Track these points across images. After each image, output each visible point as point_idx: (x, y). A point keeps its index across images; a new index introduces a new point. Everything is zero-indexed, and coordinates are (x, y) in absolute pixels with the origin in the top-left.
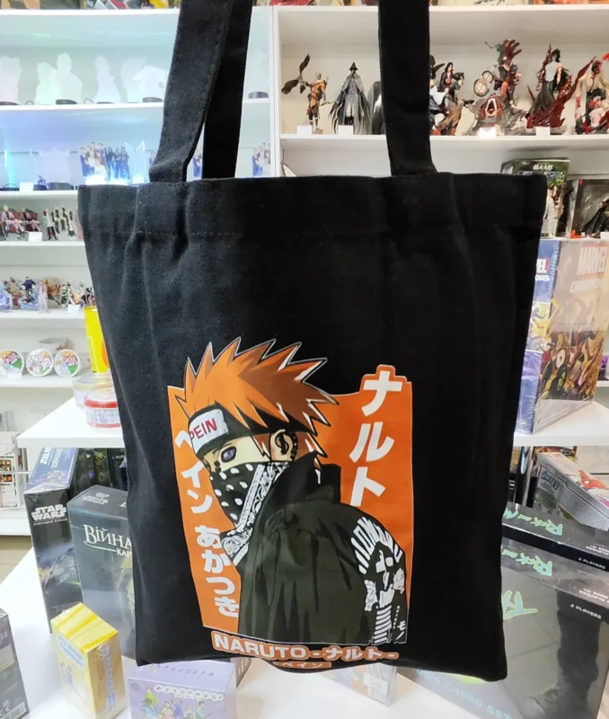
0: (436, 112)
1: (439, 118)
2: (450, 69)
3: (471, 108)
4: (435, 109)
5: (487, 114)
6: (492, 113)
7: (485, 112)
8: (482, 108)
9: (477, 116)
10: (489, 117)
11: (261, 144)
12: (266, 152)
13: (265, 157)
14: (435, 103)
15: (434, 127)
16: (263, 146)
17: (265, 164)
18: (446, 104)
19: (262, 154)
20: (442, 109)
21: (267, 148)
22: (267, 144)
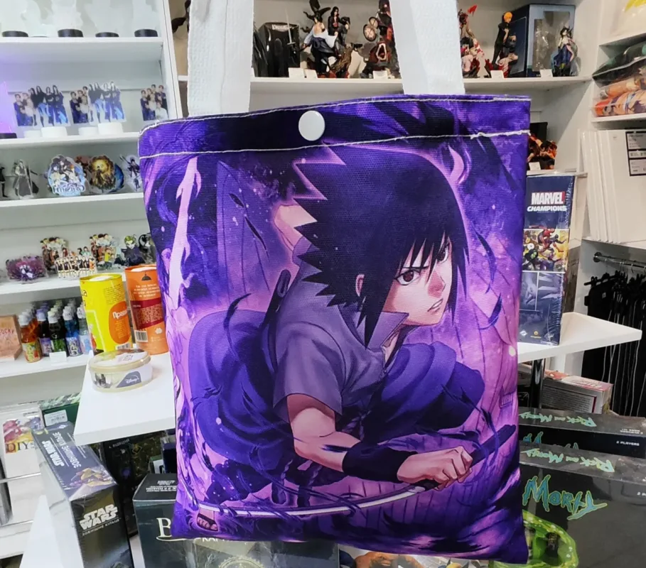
0: (329, 55)
1: (332, 60)
2: (336, 13)
3: (360, 51)
4: (327, 51)
5: (379, 58)
6: (383, 57)
7: (376, 56)
8: (371, 52)
9: (367, 60)
10: (381, 61)
11: (150, 87)
12: (157, 94)
13: (157, 100)
14: (328, 46)
15: (328, 70)
16: (152, 89)
17: (157, 108)
18: (338, 48)
19: (153, 97)
20: (334, 52)
21: (158, 90)
22: (157, 86)
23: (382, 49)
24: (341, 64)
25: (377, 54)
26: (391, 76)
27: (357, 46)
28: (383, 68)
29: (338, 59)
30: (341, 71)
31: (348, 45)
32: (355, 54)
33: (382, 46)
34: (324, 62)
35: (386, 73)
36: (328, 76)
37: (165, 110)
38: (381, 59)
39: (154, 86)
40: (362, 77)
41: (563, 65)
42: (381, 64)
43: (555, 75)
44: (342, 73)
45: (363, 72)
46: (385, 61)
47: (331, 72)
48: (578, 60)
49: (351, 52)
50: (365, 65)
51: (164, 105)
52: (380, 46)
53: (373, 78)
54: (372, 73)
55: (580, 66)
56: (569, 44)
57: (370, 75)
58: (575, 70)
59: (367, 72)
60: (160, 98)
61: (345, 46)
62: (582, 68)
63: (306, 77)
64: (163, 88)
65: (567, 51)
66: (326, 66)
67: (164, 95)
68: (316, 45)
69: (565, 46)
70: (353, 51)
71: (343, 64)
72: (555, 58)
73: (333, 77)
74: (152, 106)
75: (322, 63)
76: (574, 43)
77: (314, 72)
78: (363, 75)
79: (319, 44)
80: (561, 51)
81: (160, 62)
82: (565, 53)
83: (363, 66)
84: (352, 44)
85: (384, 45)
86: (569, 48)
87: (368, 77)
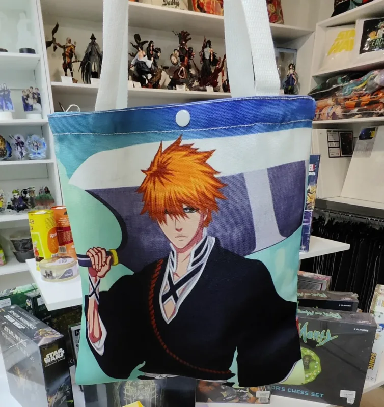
0: (148, 73)
1: (150, 76)
2: (152, 45)
3: (167, 71)
4: (147, 70)
5: (180, 76)
6: (183, 76)
7: (178, 75)
8: (175, 71)
9: (171, 77)
10: (182, 79)
11: (28, 88)
12: (34, 93)
13: (34, 98)
14: (147, 67)
15: (147, 82)
16: (30, 90)
17: (34, 103)
18: (153, 68)
19: (31, 95)
20: (151, 71)
21: (34, 91)
22: (34, 88)
23: (182, 71)
24: (155, 79)
25: (179, 74)
26: (187, 89)
27: (166, 68)
28: (182, 84)
29: (153, 76)
30: (155, 84)
31: (160, 67)
32: (164, 73)
33: (183, 69)
34: (145, 77)
35: (184, 86)
36: (147, 86)
37: (39, 105)
38: (182, 77)
39: (32, 88)
40: (169, 89)
41: (290, 87)
42: (181, 81)
43: (285, 93)
44: (156, 86)
45: (169, 85)
46: (184, 79)
47: (149, 84)
48: (299, 84)
49: (161, 72)
50: (170, 80)
51: (39, 101)
52: (181, 69)
53: (176, 89)
54: (176, 87)
55: (300, 89)
56: (293, 74)
57: (174, 87)
58: (297, 90)
59: (172, 85)
60: (36, 96)
61: (157, 67)
62: (301, 89)
63: (134, 87)
64: (38, 89)
65: (293, 78)
66: (145, 79)
67: (39, 94)
68: (140, 66)
69: (291, 75)
70: (163, 71)
71: (157, 80)
72: (285, 82)
73: (151, 88)
74: (30, 101)
75: (143, 78)
76: (297, 74)
77: (138, 84)
78: (169, 87)
79: (141, 65)
80: (289, 78)
81: (34, 71)
82: (291, 79)
83: (168, 81)
84: (162, 66)
85: (184, 68)
86: (294, 76)
87: (172, 89)
